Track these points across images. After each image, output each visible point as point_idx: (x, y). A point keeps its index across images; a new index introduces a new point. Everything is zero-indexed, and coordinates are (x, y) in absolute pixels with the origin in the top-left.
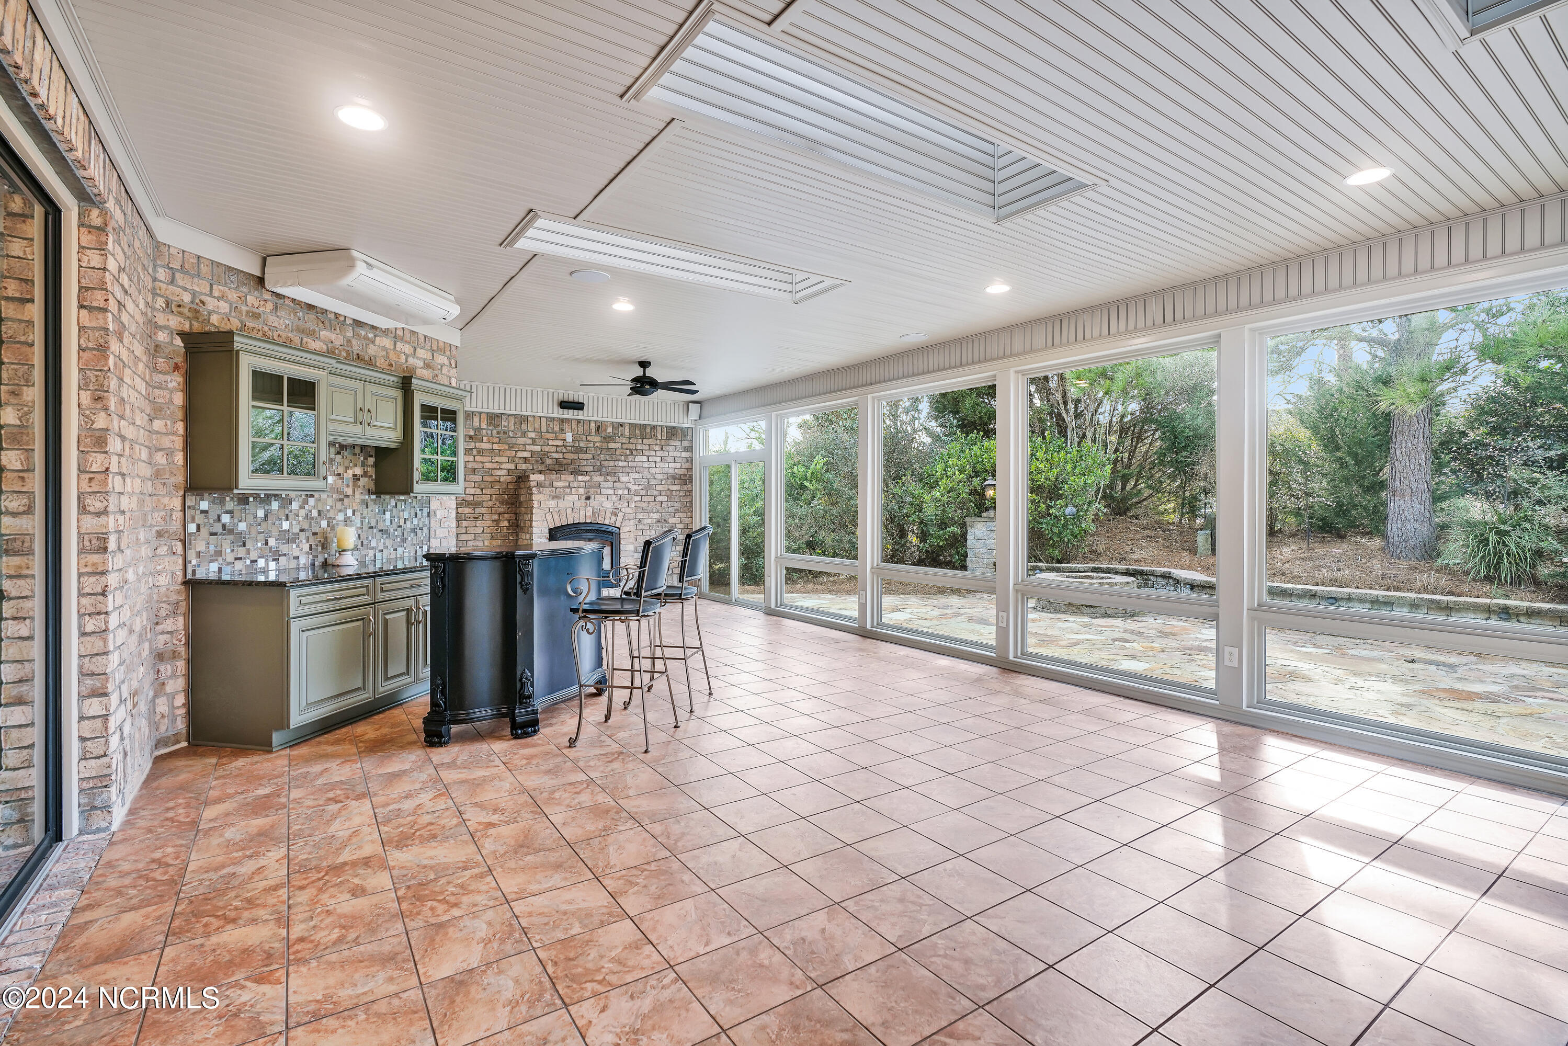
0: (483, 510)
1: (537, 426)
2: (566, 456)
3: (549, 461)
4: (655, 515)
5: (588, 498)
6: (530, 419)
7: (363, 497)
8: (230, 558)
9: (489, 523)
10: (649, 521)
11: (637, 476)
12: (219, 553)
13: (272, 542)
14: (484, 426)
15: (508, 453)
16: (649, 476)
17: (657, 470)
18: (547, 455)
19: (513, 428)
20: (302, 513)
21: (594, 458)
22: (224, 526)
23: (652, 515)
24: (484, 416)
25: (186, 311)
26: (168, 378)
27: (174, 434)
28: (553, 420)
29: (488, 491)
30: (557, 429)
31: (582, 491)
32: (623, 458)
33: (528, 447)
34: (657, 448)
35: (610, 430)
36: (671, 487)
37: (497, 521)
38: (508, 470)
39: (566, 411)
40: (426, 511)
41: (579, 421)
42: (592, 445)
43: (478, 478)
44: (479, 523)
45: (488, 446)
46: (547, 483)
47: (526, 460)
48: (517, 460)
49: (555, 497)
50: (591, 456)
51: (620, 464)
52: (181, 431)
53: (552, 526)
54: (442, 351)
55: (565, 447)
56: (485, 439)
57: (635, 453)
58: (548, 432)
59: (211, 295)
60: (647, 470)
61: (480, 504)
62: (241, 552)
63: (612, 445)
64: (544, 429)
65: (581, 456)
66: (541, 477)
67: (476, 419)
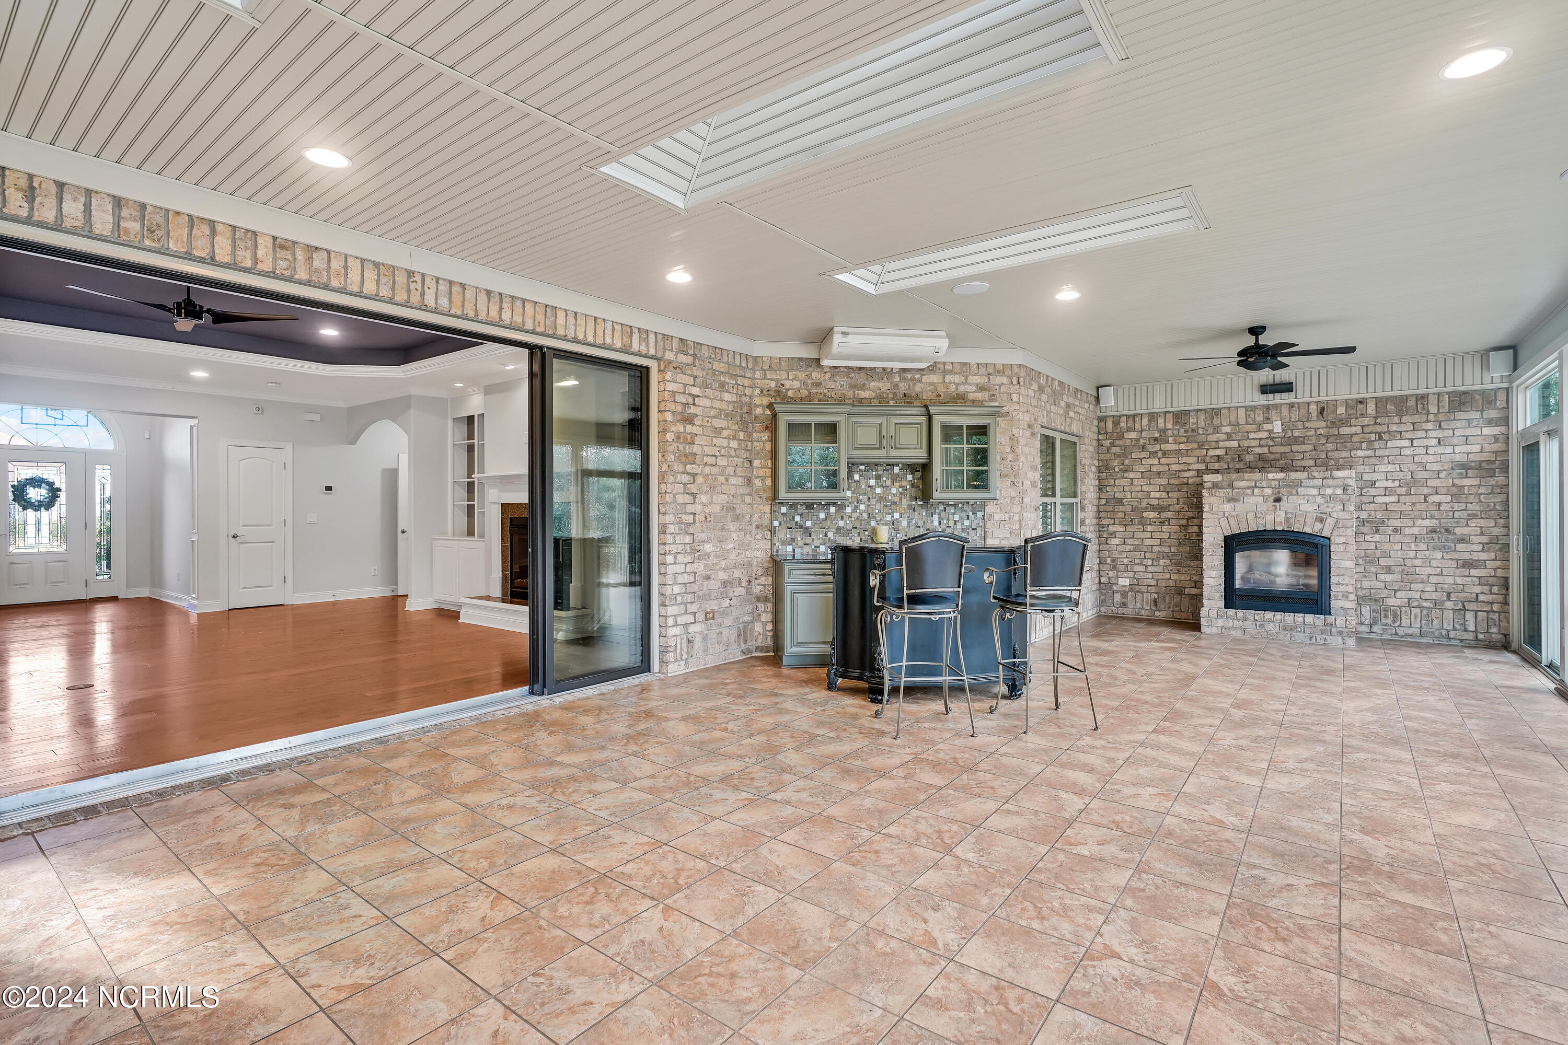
0: (1169, 515)
1: (1233, 418)
2: (1274, 449)
3: (1249, 458)
4: (1427, 523)
5: (1278, 500)
6: (1223, 411)
7: (909, 503)
8: (801, 544)
9: (1176, 528)
10: (1415, 531)
11: (1390, 468)
12: (793, 540)
13: (830, 535)
14: (1170, 426)
15: (1197, 453)
16: (1413, 467)
17: (1430, 458)
18: (1247, 450)
19: (1203, 424)
20: (855, 515)
21: (1315, 450)
22: (796, 523)
23: (1419, 522)
24: (1169, 416)
25: (772, 393)
26: (762, 434)
27: (766, 467)
28: (1253, 408)
29: (1174, 495)
30: (1259, 418)
31: (1268, 491)
32: (1364, 446)
33: (1221, 444)
34: (1430, 426)
35: (1341, 410)
36: (1458, 482)
37: (1185, 527)
38: (1198, 471)
39: (1271, 396)
40: (979, 515)
41: (1292, 406)
42: (1313, 433)
43: (1163, 481)
44: (1165, 528)
45: (1174, 447)
46: (1225, 484)
47: (1219, 459)
48: (1208, 459)
49: (1230, 500)
50: (1311, 447)
51: (1360, 453)
52: (770, 465)
53: (1229, 533)
54: (999, 372)
55: (1272, 439)
56: (1171, 439)
57: (1385, 436)
58: (1247, 423)
59: (788, 379)
60: (1410, 459)
61: (1165, 508)
62: (808, 540)
63: (1345, 430)
64: (1242, 420)
65: (1295, 448)
66: (1218, 478)
67: (1161, 421)
